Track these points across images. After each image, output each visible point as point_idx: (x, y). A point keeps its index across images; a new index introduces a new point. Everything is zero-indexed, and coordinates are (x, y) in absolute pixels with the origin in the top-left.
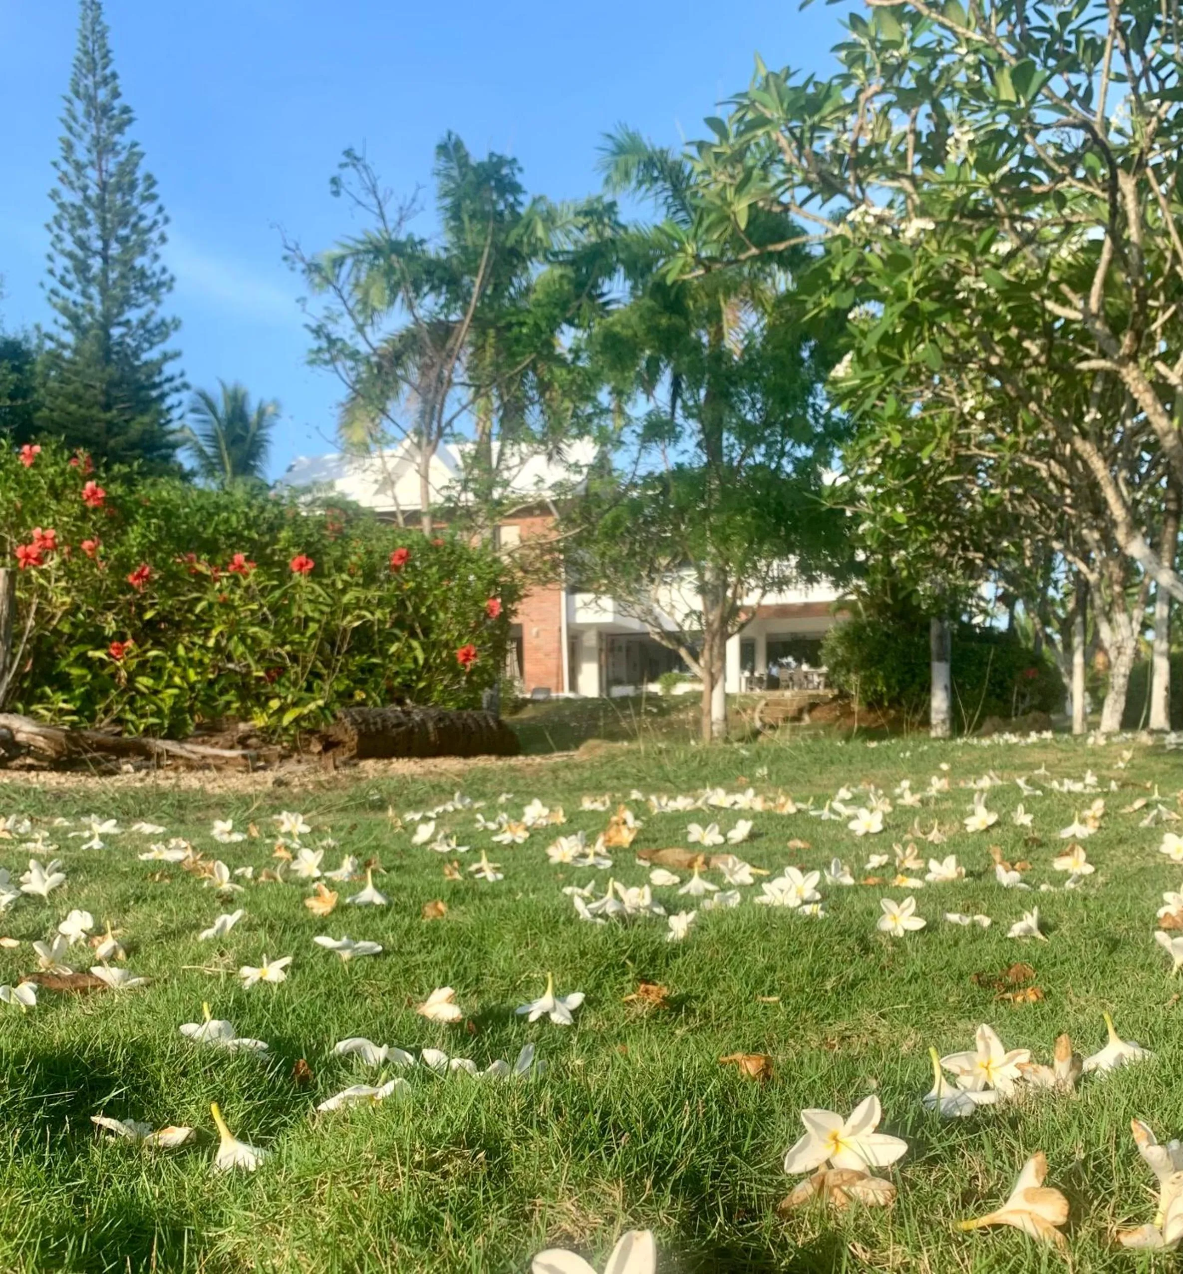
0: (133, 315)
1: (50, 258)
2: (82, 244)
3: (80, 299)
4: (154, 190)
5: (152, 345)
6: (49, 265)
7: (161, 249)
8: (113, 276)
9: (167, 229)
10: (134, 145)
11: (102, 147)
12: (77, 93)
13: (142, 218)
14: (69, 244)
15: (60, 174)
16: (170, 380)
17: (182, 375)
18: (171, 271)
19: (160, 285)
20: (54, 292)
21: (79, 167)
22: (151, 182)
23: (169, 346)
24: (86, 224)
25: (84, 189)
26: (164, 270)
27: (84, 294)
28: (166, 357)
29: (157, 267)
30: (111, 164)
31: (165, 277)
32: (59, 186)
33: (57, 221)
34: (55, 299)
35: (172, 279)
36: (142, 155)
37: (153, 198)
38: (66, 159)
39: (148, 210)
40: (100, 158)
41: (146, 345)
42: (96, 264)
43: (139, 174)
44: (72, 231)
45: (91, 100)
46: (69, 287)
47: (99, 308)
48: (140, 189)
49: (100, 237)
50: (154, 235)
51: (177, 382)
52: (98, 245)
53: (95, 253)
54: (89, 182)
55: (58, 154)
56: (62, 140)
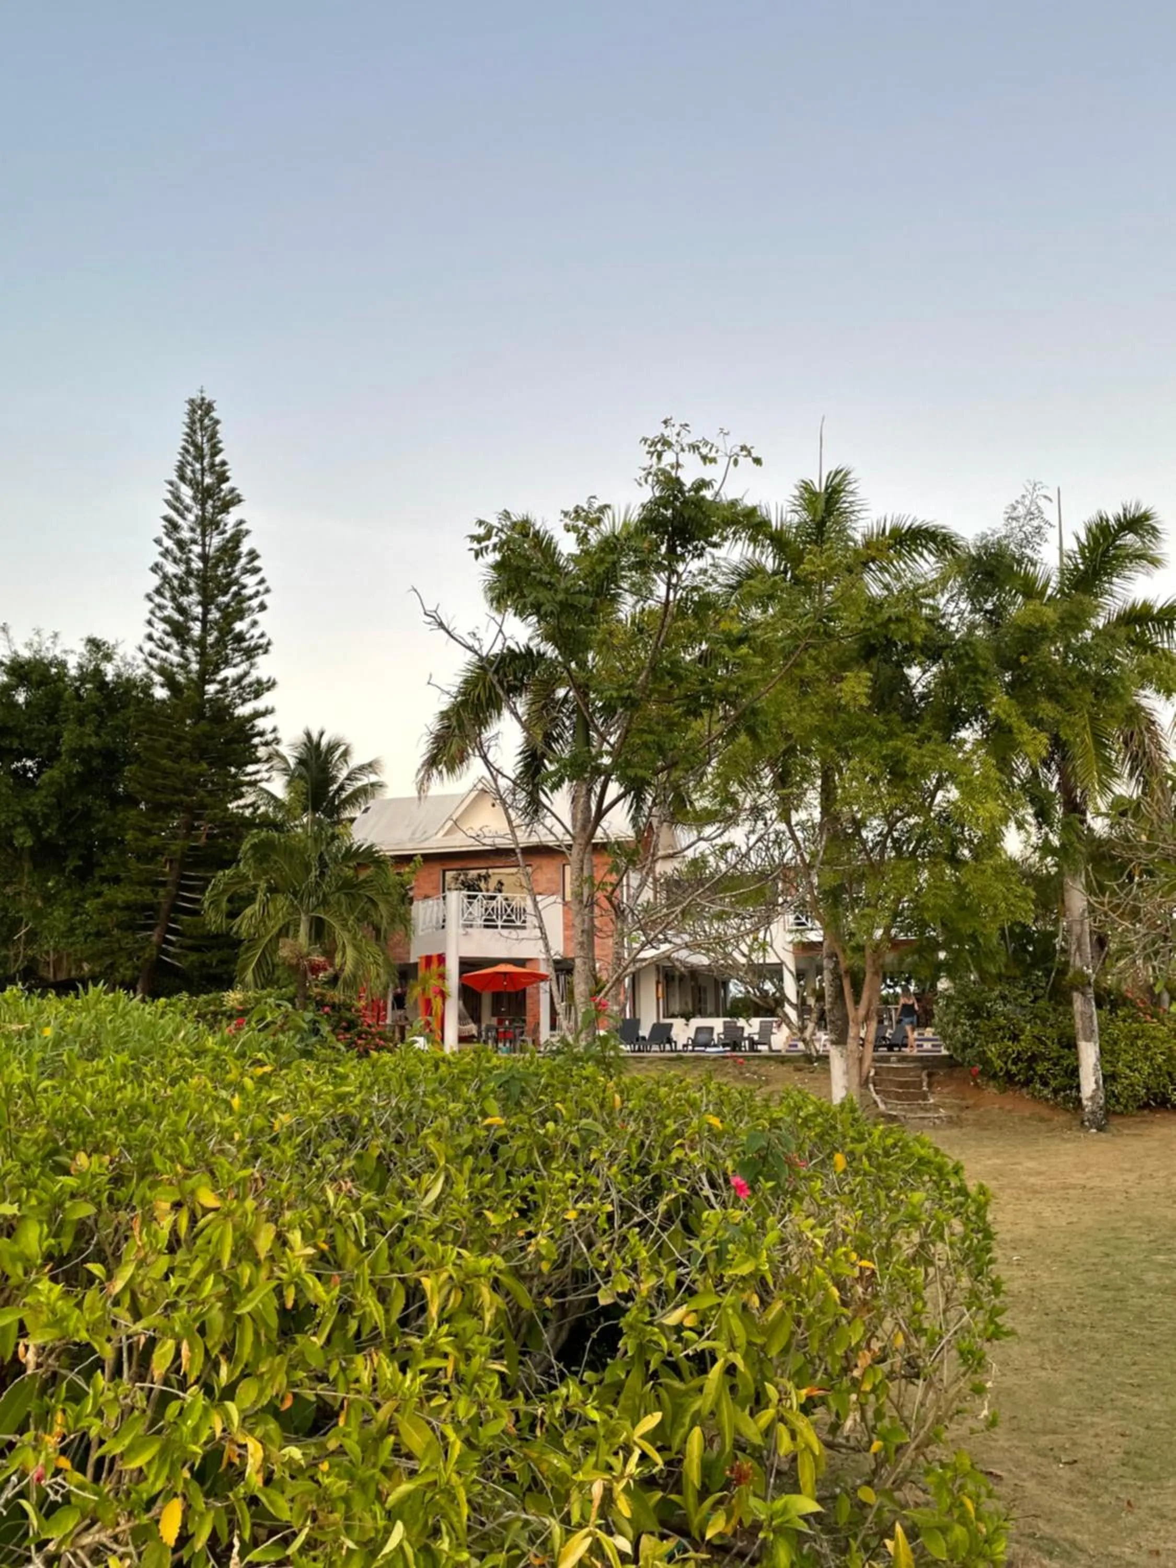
0: (229, 673)
1: (150, 623)
2: (181, 610)
3: (176, 659)
4: (257, 563)
5: (245, 701)
6: (149, 630)
7: (258, 616)
8: (211, 639)
9: (267, 599)
10: (241, 522)
11: (207, 524)
12: (182, 478)
13: (244, 587)
14: (170, 612)
15: (161, 549)
16: (261, 734)
17: (274, 730)
18: (269, 635)
19: (258, 647)
20: (152, 655)
21: (181, 544)
22: (253, 555)
23: (260, 704)
24: (186, 591)
25: (188, 561)
26: (262, 635)
27: (182, 654)
28: (257, 714)
29: (256, 632)
30: (216, 541)
31: (263, 641)
32: (161, 560)
33: (158, 592)
34: (151, 660)
35: (269, 644)
36: (247, 532)
37: (256, 570)
38: (168, 535)
39: (250, 581)
40: (204, 534)
41: (238, 701)
42: (196, 629)
43: (244, 548)
44: (174, 599)
45: (195, 484)
46: (167, 648)
47: (195, 667)
48: (243, 561)
49: (200, 603)
50: (255, 603)
51: (269, 737)
52: (198, 610)
53: (196, 619)
54: (192, 556)
55: (159, 530)
56: (166, 519)
